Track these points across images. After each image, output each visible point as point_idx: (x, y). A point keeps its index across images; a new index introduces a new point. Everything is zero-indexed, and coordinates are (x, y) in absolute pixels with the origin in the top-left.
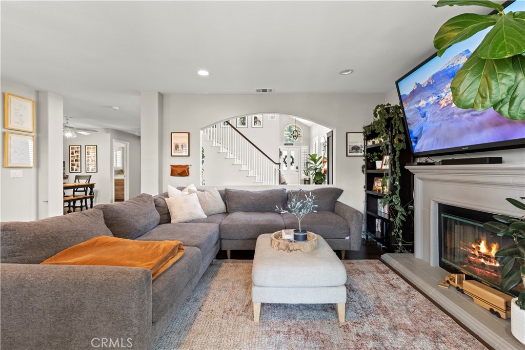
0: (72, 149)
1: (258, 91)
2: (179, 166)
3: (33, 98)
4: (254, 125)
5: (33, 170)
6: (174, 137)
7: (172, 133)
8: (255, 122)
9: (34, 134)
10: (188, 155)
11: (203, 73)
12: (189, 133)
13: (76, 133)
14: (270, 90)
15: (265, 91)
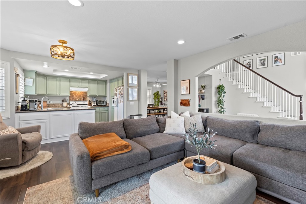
0: (165, 92)
1: (230, 39)
2: (185, 100)
3: (137, 73)
4: (275, 63)
5: (137, 102)
6: (183, 83)
7: (181, 81)
8: (276, 61)
9: (137, 88)
10: (188, 93)
11: (181, 42)
12: (189, 80)
13: (161, 85)
14: (242, 36)
15: (236, 38)
